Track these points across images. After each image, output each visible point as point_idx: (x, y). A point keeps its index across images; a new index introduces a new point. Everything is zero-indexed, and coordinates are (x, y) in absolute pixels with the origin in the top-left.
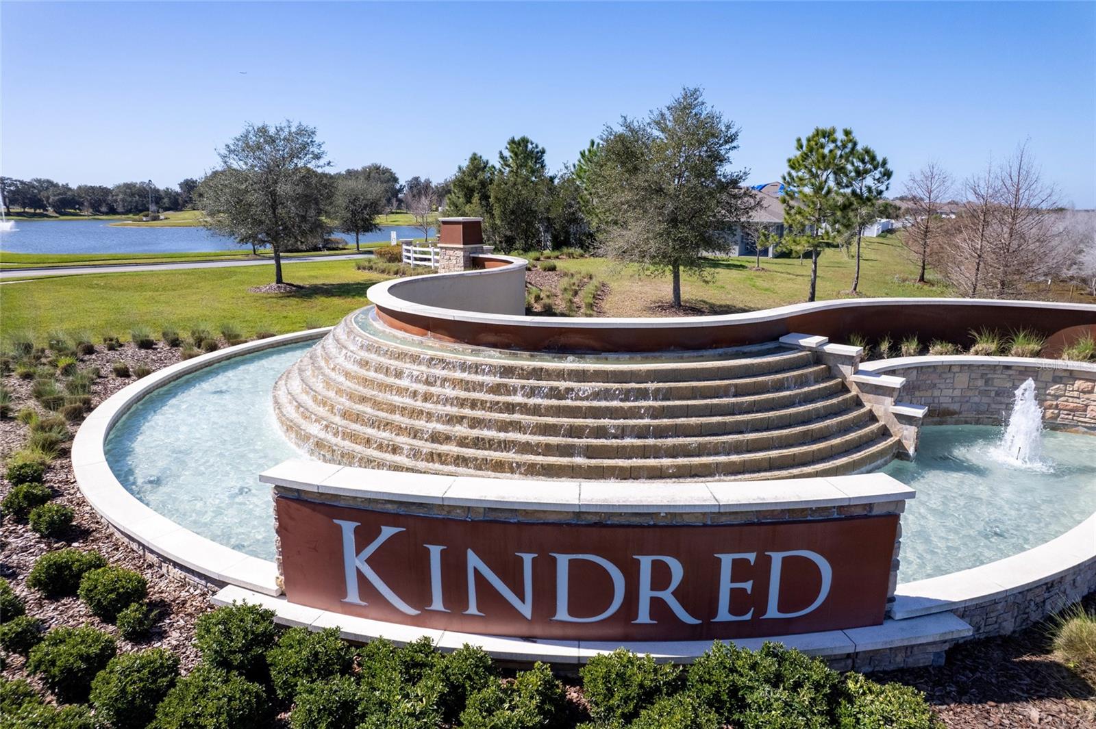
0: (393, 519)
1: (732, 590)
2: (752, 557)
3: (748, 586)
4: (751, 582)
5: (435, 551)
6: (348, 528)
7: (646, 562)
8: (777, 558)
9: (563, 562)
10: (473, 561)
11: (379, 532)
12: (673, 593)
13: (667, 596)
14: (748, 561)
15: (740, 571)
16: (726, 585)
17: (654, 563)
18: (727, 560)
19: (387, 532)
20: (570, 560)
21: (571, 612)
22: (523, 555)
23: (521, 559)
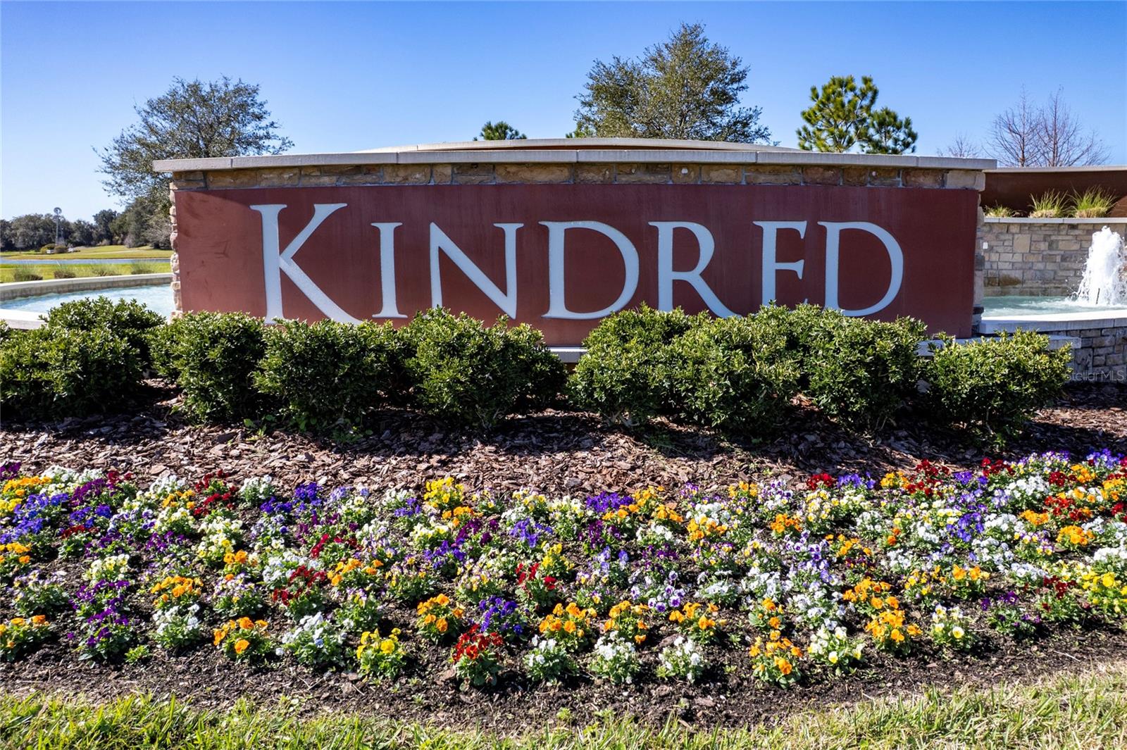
0: (328, 195)
1: (778, 272)
2: (801, 227)
3: (798, 267)
4: (802, 262)
5: (387, 231)
6: (270, 214)
7: (666, 230)
8: (833, 230)
9: (557, 232)
10: (438, 239)
11: (311, 213)
12: (703, 275)
13: (694, 278)
14: (796, 232)
15: (788, 245)
16: (770, 266)
17: (677, 231)
18: (770, 229)
19: (323, 211)
20: (566, 231)
21: (570, 306)
22: (504, 226)
23: (502, 232)
